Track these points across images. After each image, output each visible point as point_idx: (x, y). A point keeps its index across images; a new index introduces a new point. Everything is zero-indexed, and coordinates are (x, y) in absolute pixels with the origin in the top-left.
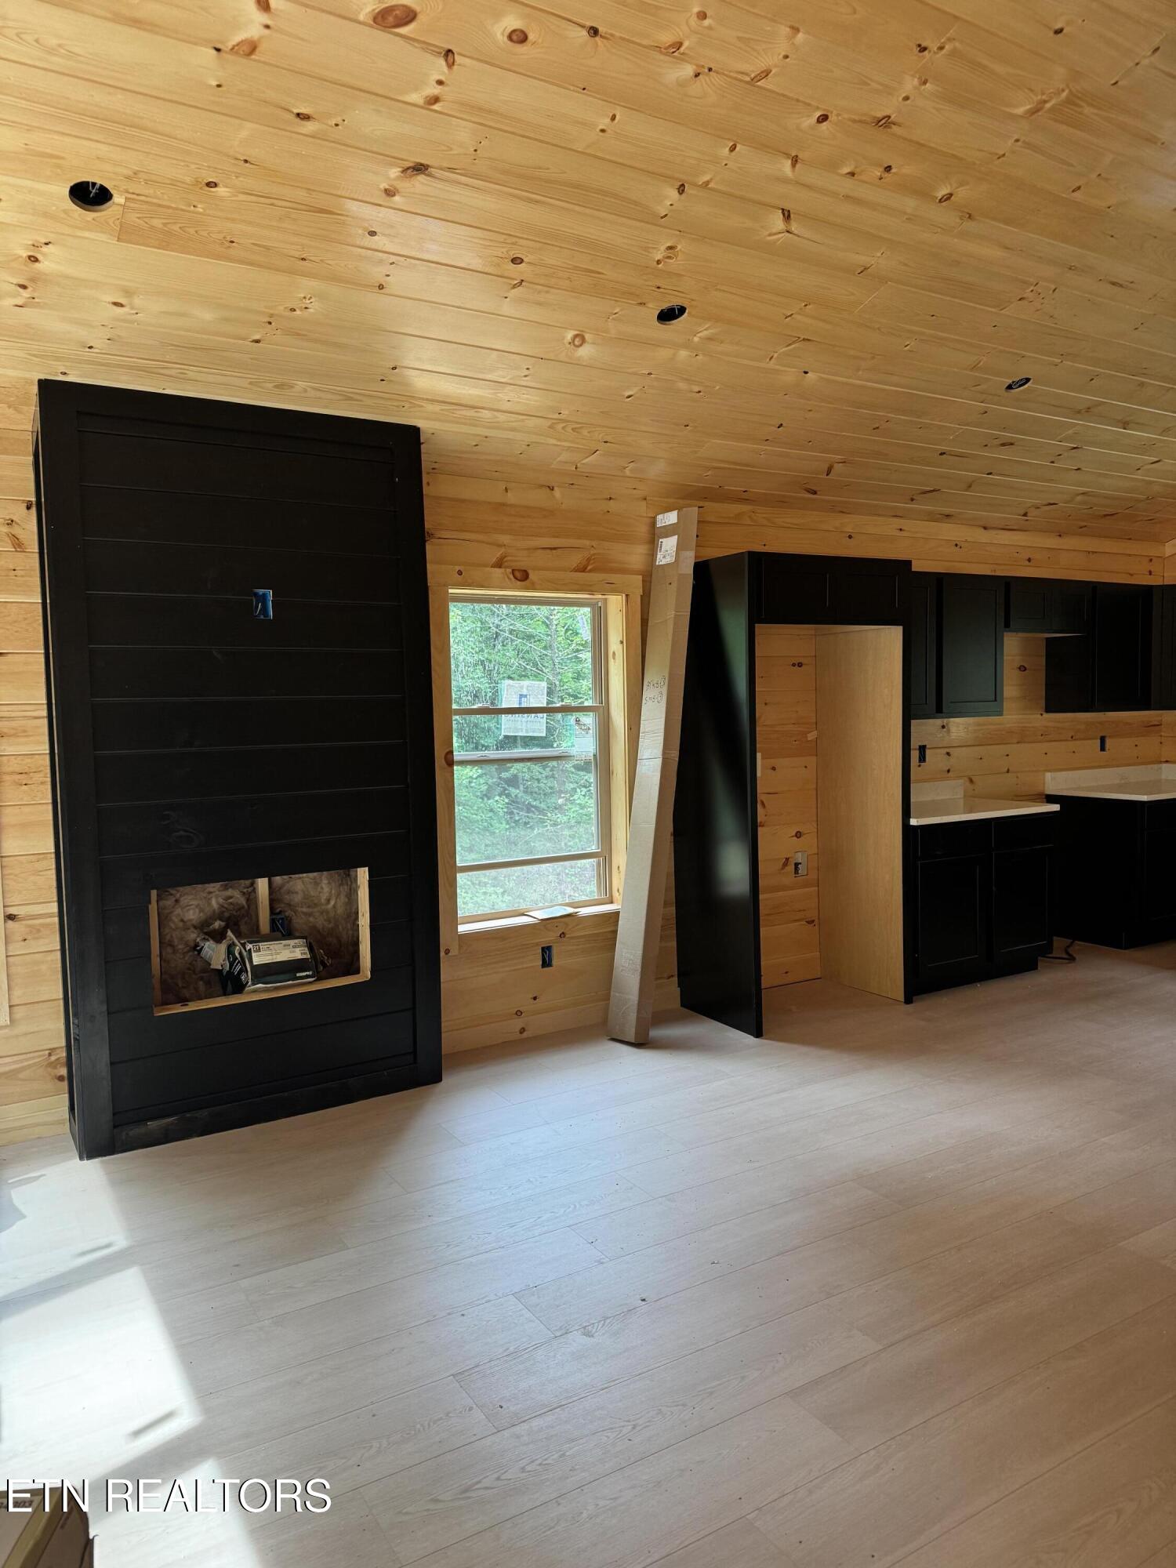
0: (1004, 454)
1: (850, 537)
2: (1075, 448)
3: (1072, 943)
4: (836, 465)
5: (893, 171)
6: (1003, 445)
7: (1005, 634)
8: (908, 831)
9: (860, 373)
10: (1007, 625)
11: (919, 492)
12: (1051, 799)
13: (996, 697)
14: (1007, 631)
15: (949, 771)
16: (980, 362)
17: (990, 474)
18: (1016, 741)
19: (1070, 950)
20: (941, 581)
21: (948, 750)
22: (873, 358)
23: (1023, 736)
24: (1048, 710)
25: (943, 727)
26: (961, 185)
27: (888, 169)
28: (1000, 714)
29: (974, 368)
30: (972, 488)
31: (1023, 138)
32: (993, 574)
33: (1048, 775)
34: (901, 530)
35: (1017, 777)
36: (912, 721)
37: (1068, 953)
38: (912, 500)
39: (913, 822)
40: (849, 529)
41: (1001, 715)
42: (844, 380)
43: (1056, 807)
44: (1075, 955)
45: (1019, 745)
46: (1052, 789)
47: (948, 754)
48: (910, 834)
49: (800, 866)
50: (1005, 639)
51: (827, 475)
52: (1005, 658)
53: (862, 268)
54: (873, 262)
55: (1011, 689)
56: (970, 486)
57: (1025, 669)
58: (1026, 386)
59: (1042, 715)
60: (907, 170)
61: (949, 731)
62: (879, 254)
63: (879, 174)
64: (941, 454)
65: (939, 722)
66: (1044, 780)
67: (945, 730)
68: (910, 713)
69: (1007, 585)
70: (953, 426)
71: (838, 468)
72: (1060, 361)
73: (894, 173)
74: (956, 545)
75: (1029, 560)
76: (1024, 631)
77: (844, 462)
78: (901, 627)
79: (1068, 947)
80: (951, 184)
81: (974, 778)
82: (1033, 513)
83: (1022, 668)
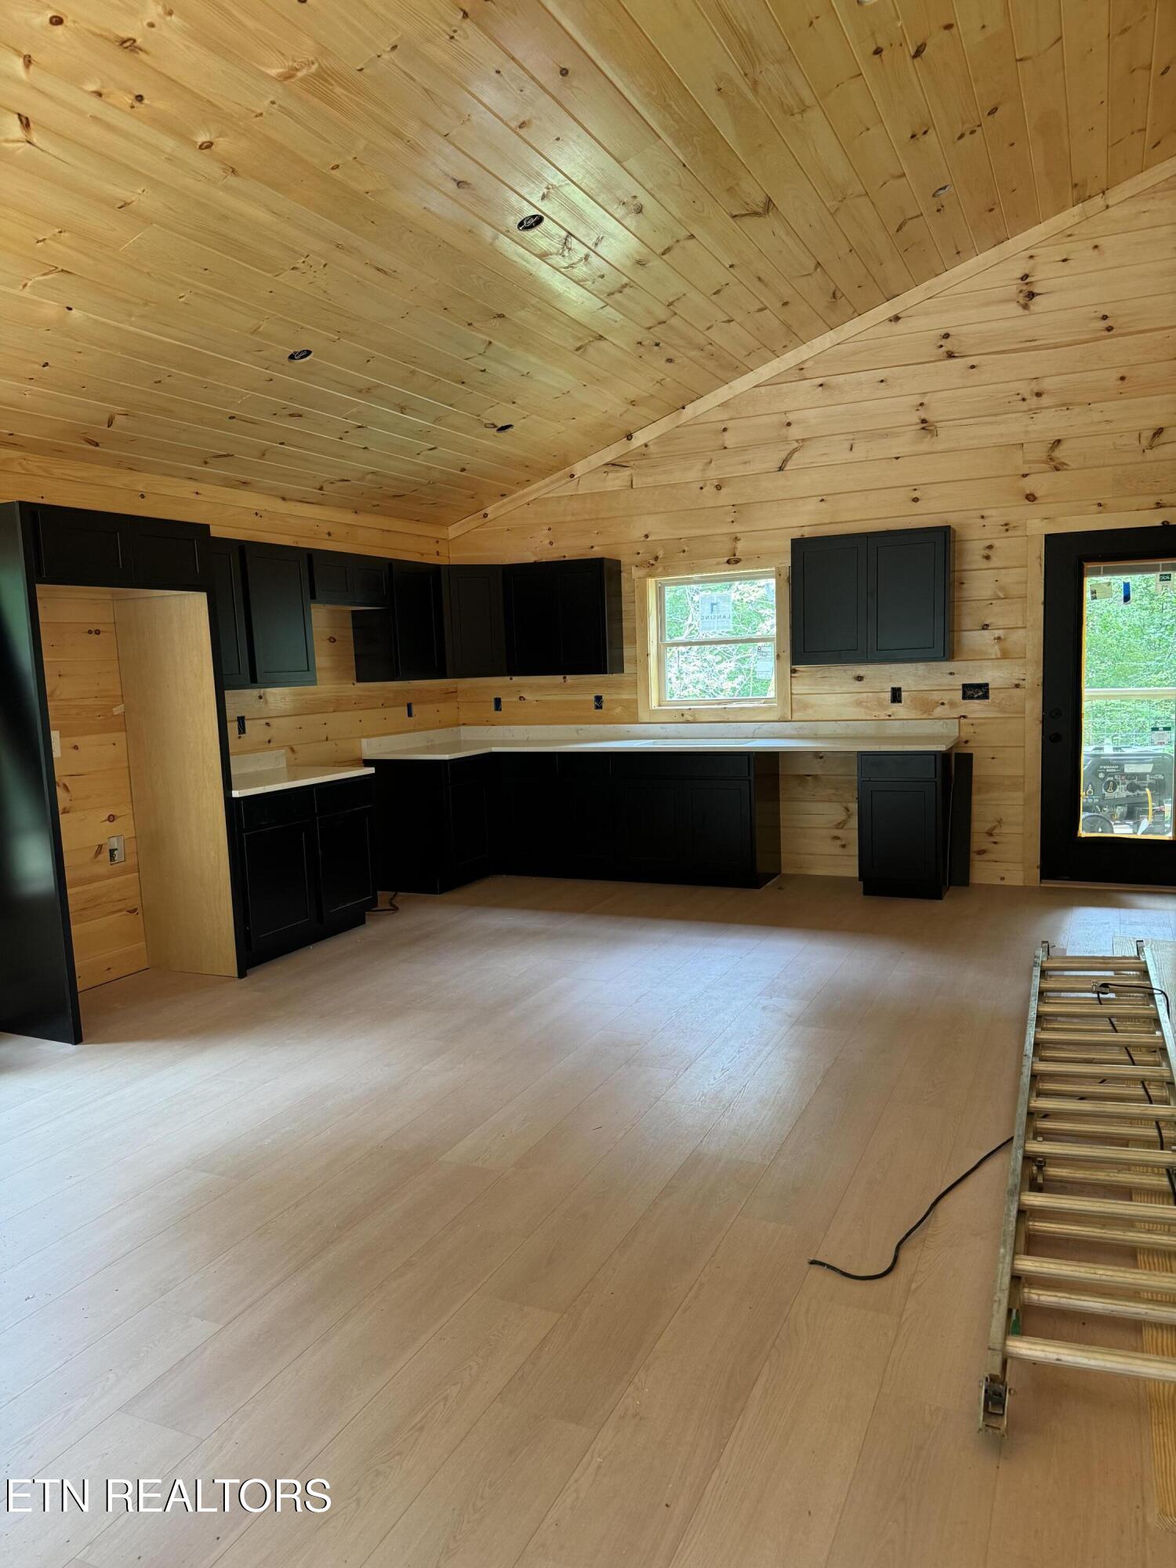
0: (293, 425)
1: (142, 496)
2: (360, 427)
3: (395, 895)
4: (117, 416)
5: (146, 101)
6: (291, 415)
7: (312, 605)
8: (231, 804)
9: (133, 319)
10: (313, 597)
11: (212, 455)
12: (367, 763)
13: (309, 667)
14: (312, 603)
15: (269, 741)
16: (260, 327)
17: (282, 444)
18: (332, 709)
19: (394, 902)
20: (243, 550)
21: (267, 721)
22: (146, 304)
23: (338, 705)
24: (359, 680)
25: (260, 697)
26: (221, 135)
27: (140, 98)
28: (314, 682)
29: (255, 332)
30: (265, 457)
31: (278, 102)
32: (296, 545)
33: (364, 741)
34: (197, 493)
35: (336, 744)
36: (226, 692)
37: (392, 905)
38: (206, 463)
39: (235, 794)
40: (140, 488)
41: (316, 684)
42: (116, 324)
43: (371, 770)
44: (397, 905)
45: (335, 713)
46: (368, 754)
47: (267, 724)
48: (233, 807)
49: (116, 852)
50: (312, 611)
51: (109, 427)
52: (314, 629)
53: (122, 203)
54: (134, 199)
55: (322, 659)
56: (264, 455)
57: (335, 641)
58: (308, 358)
59: (354, 684)
60: (161, 105)
61: (266, 702)
62: (140, 191)
63: (130, 101)
64: (232, 418)
65: (255, 692)
66: (361, 746)
67: (262, 700)
68: (223, 684)
69: (310, 556)
70: (239, 389)
71: (119, 419)
72: (337, 338)
73: (146, 105)
74: (257, 514)
75: (329, 534)
76: (331, 604)
77: (127, 415)
78: (205, 594)
79: (392, 899)
80: (209, 131)
81: (295, 748)
82: (328, 488)
83: (332, 640)
